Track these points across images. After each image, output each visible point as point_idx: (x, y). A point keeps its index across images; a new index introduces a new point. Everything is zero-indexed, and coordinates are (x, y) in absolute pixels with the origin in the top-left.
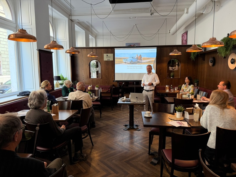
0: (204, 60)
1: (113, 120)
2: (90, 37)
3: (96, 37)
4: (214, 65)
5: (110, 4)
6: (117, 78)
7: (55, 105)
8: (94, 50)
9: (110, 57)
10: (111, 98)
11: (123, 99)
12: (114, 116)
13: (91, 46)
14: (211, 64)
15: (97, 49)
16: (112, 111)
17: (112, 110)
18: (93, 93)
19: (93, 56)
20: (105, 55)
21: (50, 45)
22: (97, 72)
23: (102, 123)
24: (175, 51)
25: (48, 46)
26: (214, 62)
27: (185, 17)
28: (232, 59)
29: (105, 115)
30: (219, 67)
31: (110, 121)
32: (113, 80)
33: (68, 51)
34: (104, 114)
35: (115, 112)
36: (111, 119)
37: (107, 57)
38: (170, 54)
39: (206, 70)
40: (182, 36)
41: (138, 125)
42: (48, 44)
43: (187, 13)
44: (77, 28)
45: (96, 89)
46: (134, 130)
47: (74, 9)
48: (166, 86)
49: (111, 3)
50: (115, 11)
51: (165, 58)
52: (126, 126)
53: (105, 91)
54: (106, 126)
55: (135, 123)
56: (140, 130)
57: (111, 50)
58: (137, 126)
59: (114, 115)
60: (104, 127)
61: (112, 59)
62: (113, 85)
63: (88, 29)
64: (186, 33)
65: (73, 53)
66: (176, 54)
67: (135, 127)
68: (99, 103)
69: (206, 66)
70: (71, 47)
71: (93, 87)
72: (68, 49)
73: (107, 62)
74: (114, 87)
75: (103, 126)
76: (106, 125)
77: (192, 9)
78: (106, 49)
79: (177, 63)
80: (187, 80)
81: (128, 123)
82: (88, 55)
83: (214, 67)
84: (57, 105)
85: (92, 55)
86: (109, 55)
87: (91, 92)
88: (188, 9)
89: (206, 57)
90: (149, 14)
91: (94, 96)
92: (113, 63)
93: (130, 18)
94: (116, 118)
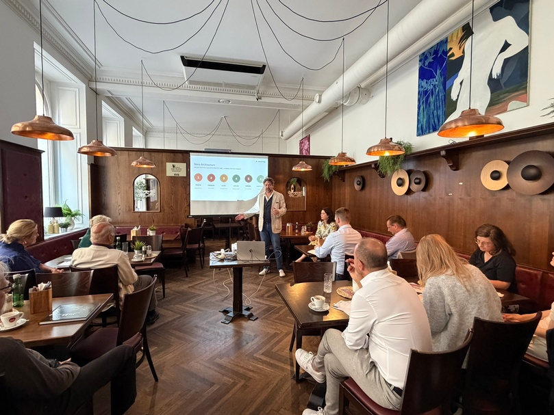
0: (344, 181)
1: (193, 300)
2: (135, 132)
3: (146, 133)
4: (363, 188)
5: (184, 67)
6: (195, 211)
7: (42, 286)
8: (146, 153)
9: (179, 170)
10: (184, 252)
11: (220, 254)
12: (193, 291)
13: (135, 146)
14: (357, 187)
15: (153, 154)
16: (187, 279)
17: (187, 277)
18: (147, 244)
19: (145, 166)
20: (169, 165)
21: (31, 125)
22: (148, 199)
23: (170, 312)
24: (302, 164)
25: (26, 126)
26: (363, 184)
27: (313, 109)
28: (400, 179)
29: (173, 289)
30: (372, 193)
31: (187, 303)
32: (187, 214)
33: (85, 150)
34: (172, 287)
35: (193, 281)
36: (189, 299)
37: (173, 169)
38: (293, 169)
39: (347, 196)
40: (301, 143)
41: (250, 307)
42: (26, 123)
43: (319, 102)
44: (107, 110)
45: (150, 233)
46: (245, 321)
47: (102, 68)
48: (288, 225)
49: (185, 65)
50: (191, 82)
51: (281, 177)
52: (226, 312)
53: (172, 238)
54: (179, 318)
55: (245, 304)
56: (257, 318)
57: (183, 156)
58: (248, 309)
59: (192, 287)
60: (174, 320)
61: (183, 174)
62: (187, 226)
63: (130, 115)
64: (308, 138)
65: (99, 154)
66: (303, 170)
67: (246, 313)
68: (161, 266)
69: (347, 190)
70: (94, 141)
71: (144, 231)
72: (86, 145)
73: (174, 180)
74: (189, 229)
75: (173, 318)
76: (179, 316)
77: (330, 95)
78: (172, 154)
79: (292, 186)
80: (323, 214)
81: (229, 305)
82: (134, 164)
83: (363, 192)
84: (47, 288)
85: (141, 163)
86: (177, 165)
87: (144, 241)
88: (320, 96)
89: (347, 175)
90: (254, 99)
91: (149, 252)
92: (185, 182)
93: (219, 101)
94: (200, 295)
